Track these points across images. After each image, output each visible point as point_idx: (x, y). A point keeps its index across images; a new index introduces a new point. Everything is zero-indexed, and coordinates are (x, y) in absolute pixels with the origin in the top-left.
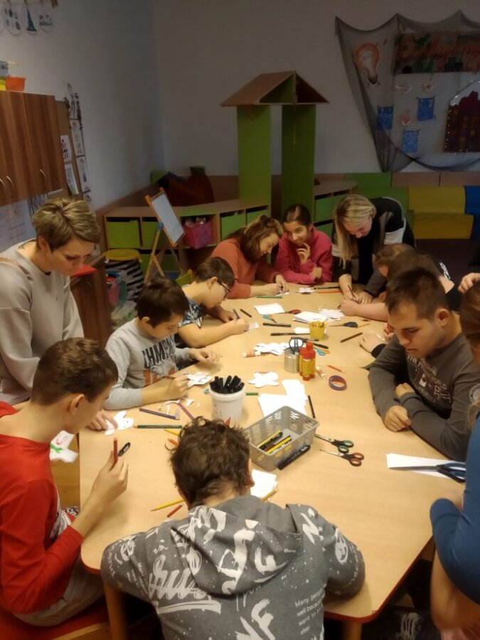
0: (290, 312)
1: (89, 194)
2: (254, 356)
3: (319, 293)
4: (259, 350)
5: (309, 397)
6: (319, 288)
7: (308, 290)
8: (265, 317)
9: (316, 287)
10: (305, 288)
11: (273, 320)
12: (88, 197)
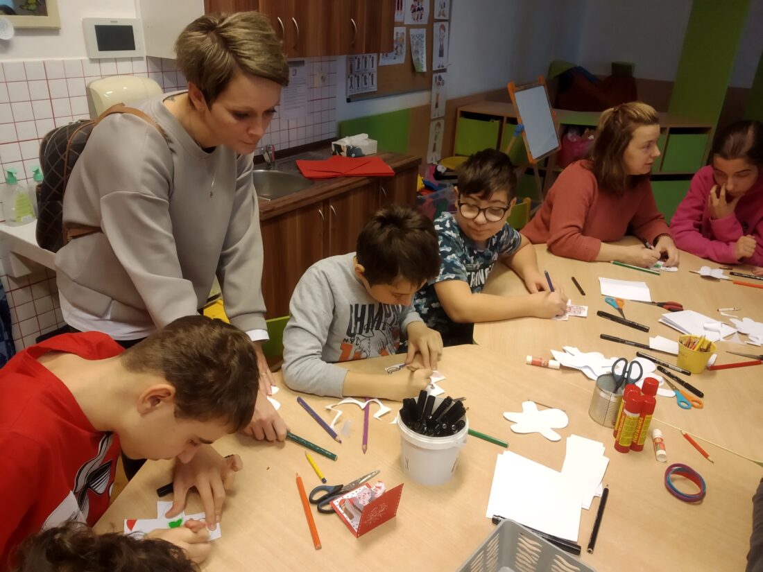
0: (661, 305)
1: (442, 75)
2: (546, 366)
3: (736, 283)
4: (561, 358)
5: (606, 492)
6: (740, 275)
7: (718, 272)
8: (609, 300)
9: (735, 270)
10: (713, 268)
11: (620, 311)
12: (440, 78)
